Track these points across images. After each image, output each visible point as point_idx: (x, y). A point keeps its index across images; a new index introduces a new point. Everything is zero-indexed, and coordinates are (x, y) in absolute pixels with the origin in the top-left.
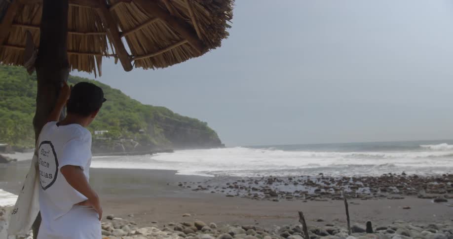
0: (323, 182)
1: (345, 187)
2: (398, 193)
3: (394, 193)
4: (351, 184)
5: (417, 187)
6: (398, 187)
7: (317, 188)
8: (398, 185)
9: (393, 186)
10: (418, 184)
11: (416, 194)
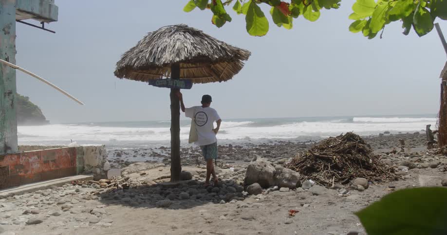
0: (166, 153)
1: (187, 156)
2: (229, 159)
3: (227, 159)
4: (191, 154)
5: (242, 154)
6: (228, 155)
7: (163, 158)
8: (228, 154)
9: (224, 155)
10: (242, 153)
11: (242, 159)
